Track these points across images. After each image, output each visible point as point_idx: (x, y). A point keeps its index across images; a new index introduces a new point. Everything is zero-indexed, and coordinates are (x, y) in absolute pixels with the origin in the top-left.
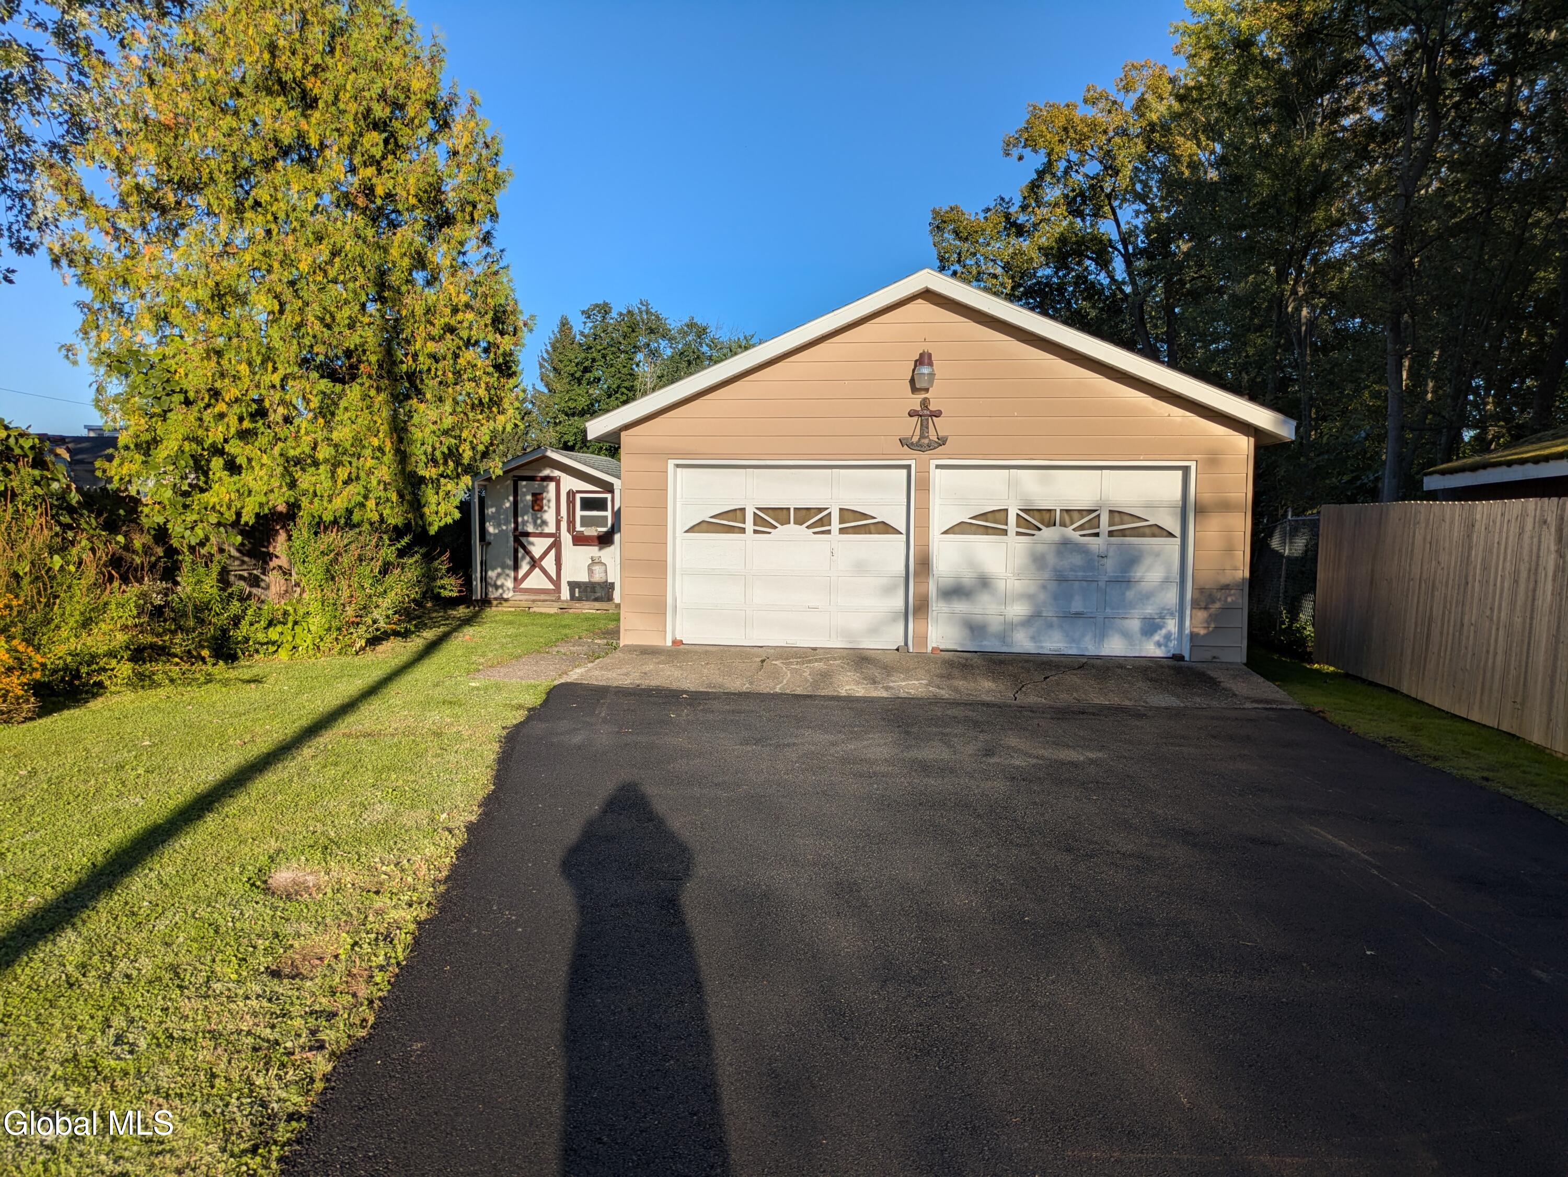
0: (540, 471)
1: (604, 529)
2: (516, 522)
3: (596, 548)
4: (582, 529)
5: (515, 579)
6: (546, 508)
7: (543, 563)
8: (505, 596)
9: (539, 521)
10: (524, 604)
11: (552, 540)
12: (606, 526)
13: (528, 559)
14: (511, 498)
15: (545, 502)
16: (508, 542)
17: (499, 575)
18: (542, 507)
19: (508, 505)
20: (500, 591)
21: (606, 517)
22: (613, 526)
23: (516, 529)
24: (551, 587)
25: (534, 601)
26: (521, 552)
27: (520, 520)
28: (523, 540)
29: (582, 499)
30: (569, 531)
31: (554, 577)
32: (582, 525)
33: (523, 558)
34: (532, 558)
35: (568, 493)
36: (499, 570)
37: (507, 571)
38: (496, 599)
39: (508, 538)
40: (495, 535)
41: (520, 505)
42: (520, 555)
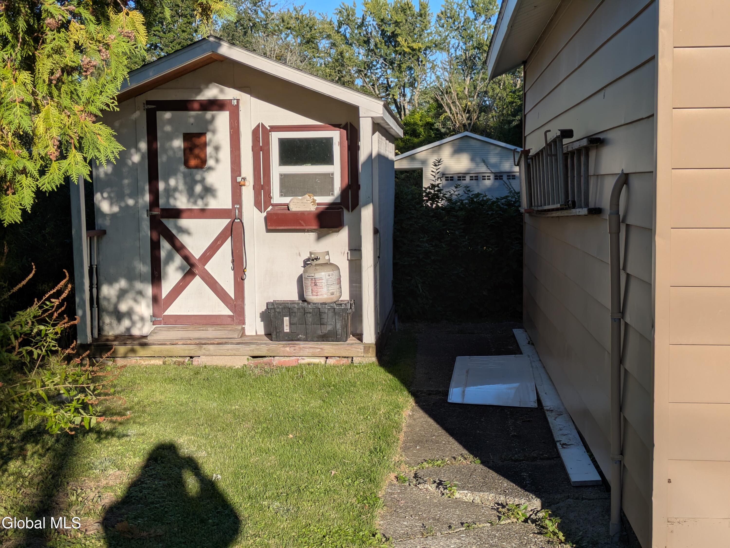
0: (199, 91)
1: (327, 199)
2: (154, 192)
3: (312, 236)
4: (286, 200)
5: (155, 299)
6: (211, 162)
7: (208, 267)
8: (136, 332)
9: (198, 188)
10: (180, 349)
11: (226, 221)
12: (331, 192)
13: (178, 260)
14: (143, 146)
15: (209, 150)
16: (139, 230)
17: (122, 294)
18: (204, 162)
19: (136, 158)
20: (126, 323)
21: (330, 177)
22: (344, 192)
23: (154, 203)
24: (227, 312)
25: (201, 343)
26: (165, 246)
27: (161, 186)
28: (169, 223)
29: (283, 143)
30: (257, 204)
31: (231, 292)
32: (283, 193)
33: (170, 258)
34: (187, 258)
35: (255, 132)
36: (123, 283)
37: (139, 286)
38: (117, 337)
39: (139, 221)
40: (113, 216)
41: (162, 159)
42: (163, 254)
